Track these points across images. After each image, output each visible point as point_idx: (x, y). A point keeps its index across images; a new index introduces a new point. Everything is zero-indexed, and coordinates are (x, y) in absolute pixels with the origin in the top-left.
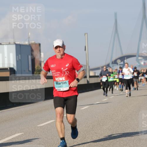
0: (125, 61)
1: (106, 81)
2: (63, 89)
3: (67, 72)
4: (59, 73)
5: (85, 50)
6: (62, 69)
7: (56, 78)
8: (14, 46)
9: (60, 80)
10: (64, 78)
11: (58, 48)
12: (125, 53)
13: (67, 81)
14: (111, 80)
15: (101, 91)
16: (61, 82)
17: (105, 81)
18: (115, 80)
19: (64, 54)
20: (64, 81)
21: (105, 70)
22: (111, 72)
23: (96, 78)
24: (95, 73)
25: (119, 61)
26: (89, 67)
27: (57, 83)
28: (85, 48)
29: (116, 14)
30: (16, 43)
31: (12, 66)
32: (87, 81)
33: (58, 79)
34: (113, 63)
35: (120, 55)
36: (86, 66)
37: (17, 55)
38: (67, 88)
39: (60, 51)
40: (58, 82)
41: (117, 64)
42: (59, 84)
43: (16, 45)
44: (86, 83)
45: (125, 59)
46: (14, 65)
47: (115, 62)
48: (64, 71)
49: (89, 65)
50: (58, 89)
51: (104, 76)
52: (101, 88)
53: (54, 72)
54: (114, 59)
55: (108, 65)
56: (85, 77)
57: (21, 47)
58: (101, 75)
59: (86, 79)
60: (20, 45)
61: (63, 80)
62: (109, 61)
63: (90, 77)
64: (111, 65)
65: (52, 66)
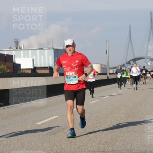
0: (137, 62)
1: (121, 77)
2: (73, 83)
3: (77, 68)
4: (70, 68)
5: (106, 53)
6: (73, 64)
7: (67, 73)
8: (53, 50)
9: (70, 74)
10: (73, 73)
11: (69, 47)
12: (137, 56)
13: (77, 76)
14: (124, 76)
15: (116, 85)
16: (71, 76)
17: (119, 77)
18: (127, 77)
19: (74, 52)
20: (74, 76)
21: (119, 68)
22: (124, 70)
23: (114, 75)
24: (114, 71)
25: (132, 62)
26: (109, 66)
27: (67, 77)
28: (107, 52)
29: (130, 26)
30: (54, 48)
31: (51, 66)
32: (108, 77)
33: (68, 74)
34: (127, 63)
35: (132, 58)
36: (107, 66)
37: (55, 57)
38: (77, 82)
39: (70, 49)
40: (69, 76)
41: (130, 64)
42: (70, 78)
43: (54, 50)
44: (106, 78)
45: (136, 61)
46: (52, 65)
47: (129, 63)
48: (74, 67)
49: (109, 65)
50: (68, 82)
51: (119, 74)
52: (116, 83)
53: (65, 67)
54: (128, 60)
55: (124, 65)
56: (106, 74)
57: (57, 51)
58: (117, 73)
59: (106, 75)
60: (57, 50)
61: (73, 74)
62: (124, 62)
63: (110, 74)
64: (126, 65)
65: (64, 62)
